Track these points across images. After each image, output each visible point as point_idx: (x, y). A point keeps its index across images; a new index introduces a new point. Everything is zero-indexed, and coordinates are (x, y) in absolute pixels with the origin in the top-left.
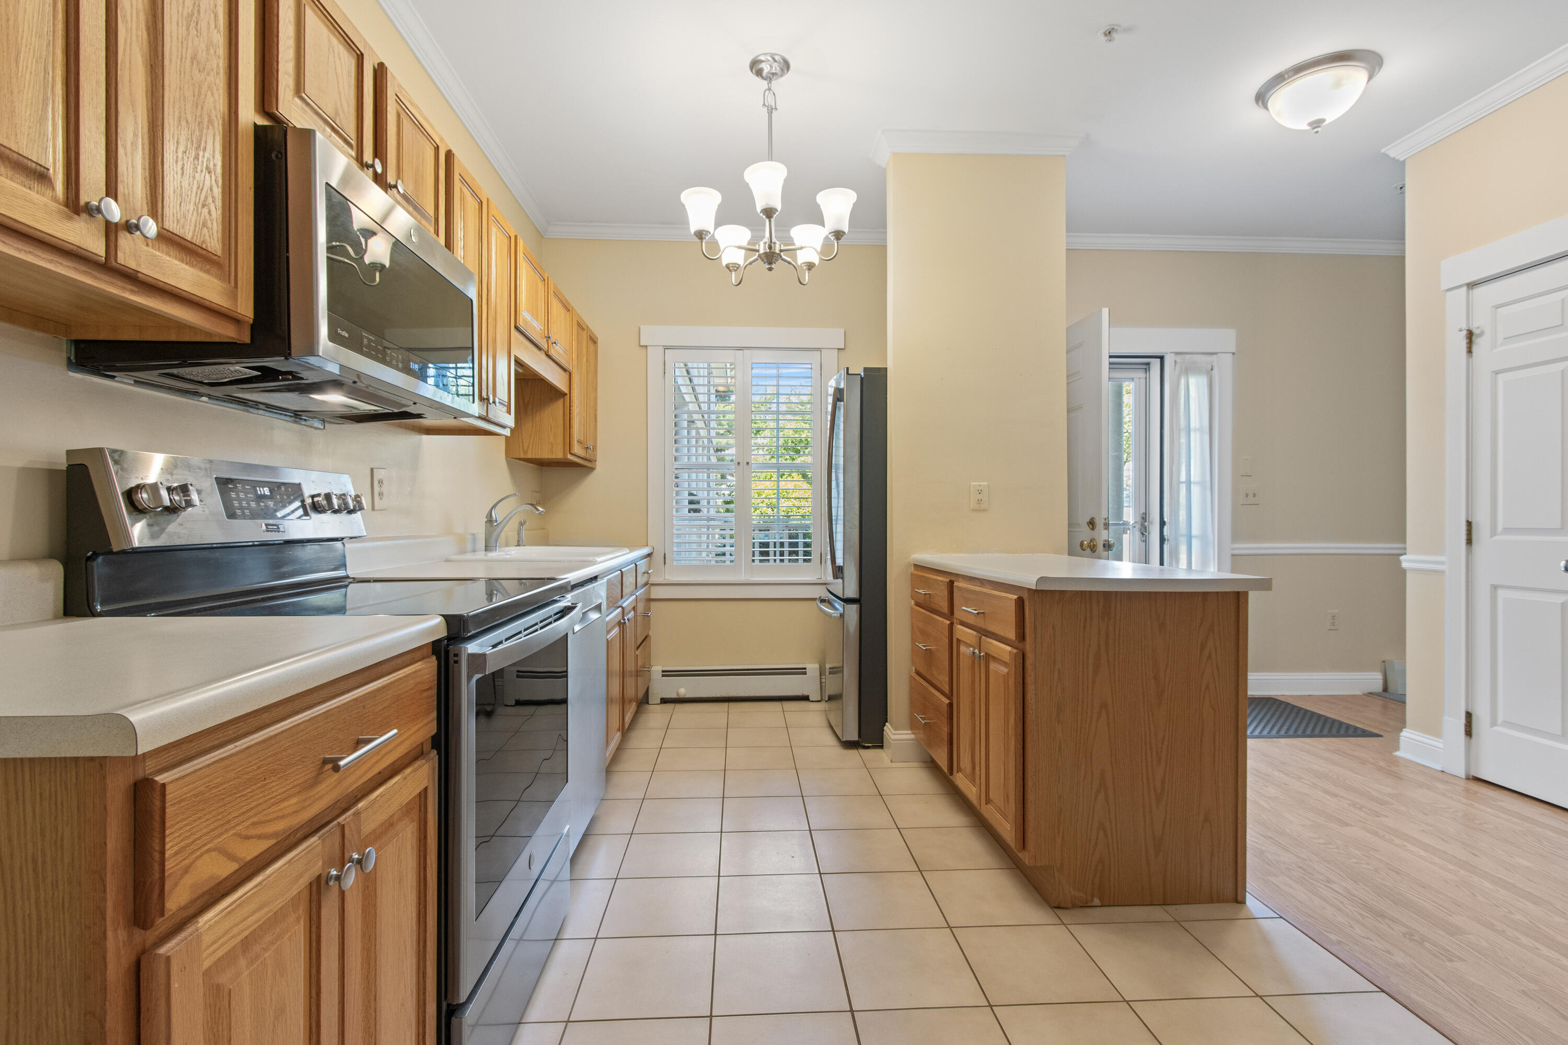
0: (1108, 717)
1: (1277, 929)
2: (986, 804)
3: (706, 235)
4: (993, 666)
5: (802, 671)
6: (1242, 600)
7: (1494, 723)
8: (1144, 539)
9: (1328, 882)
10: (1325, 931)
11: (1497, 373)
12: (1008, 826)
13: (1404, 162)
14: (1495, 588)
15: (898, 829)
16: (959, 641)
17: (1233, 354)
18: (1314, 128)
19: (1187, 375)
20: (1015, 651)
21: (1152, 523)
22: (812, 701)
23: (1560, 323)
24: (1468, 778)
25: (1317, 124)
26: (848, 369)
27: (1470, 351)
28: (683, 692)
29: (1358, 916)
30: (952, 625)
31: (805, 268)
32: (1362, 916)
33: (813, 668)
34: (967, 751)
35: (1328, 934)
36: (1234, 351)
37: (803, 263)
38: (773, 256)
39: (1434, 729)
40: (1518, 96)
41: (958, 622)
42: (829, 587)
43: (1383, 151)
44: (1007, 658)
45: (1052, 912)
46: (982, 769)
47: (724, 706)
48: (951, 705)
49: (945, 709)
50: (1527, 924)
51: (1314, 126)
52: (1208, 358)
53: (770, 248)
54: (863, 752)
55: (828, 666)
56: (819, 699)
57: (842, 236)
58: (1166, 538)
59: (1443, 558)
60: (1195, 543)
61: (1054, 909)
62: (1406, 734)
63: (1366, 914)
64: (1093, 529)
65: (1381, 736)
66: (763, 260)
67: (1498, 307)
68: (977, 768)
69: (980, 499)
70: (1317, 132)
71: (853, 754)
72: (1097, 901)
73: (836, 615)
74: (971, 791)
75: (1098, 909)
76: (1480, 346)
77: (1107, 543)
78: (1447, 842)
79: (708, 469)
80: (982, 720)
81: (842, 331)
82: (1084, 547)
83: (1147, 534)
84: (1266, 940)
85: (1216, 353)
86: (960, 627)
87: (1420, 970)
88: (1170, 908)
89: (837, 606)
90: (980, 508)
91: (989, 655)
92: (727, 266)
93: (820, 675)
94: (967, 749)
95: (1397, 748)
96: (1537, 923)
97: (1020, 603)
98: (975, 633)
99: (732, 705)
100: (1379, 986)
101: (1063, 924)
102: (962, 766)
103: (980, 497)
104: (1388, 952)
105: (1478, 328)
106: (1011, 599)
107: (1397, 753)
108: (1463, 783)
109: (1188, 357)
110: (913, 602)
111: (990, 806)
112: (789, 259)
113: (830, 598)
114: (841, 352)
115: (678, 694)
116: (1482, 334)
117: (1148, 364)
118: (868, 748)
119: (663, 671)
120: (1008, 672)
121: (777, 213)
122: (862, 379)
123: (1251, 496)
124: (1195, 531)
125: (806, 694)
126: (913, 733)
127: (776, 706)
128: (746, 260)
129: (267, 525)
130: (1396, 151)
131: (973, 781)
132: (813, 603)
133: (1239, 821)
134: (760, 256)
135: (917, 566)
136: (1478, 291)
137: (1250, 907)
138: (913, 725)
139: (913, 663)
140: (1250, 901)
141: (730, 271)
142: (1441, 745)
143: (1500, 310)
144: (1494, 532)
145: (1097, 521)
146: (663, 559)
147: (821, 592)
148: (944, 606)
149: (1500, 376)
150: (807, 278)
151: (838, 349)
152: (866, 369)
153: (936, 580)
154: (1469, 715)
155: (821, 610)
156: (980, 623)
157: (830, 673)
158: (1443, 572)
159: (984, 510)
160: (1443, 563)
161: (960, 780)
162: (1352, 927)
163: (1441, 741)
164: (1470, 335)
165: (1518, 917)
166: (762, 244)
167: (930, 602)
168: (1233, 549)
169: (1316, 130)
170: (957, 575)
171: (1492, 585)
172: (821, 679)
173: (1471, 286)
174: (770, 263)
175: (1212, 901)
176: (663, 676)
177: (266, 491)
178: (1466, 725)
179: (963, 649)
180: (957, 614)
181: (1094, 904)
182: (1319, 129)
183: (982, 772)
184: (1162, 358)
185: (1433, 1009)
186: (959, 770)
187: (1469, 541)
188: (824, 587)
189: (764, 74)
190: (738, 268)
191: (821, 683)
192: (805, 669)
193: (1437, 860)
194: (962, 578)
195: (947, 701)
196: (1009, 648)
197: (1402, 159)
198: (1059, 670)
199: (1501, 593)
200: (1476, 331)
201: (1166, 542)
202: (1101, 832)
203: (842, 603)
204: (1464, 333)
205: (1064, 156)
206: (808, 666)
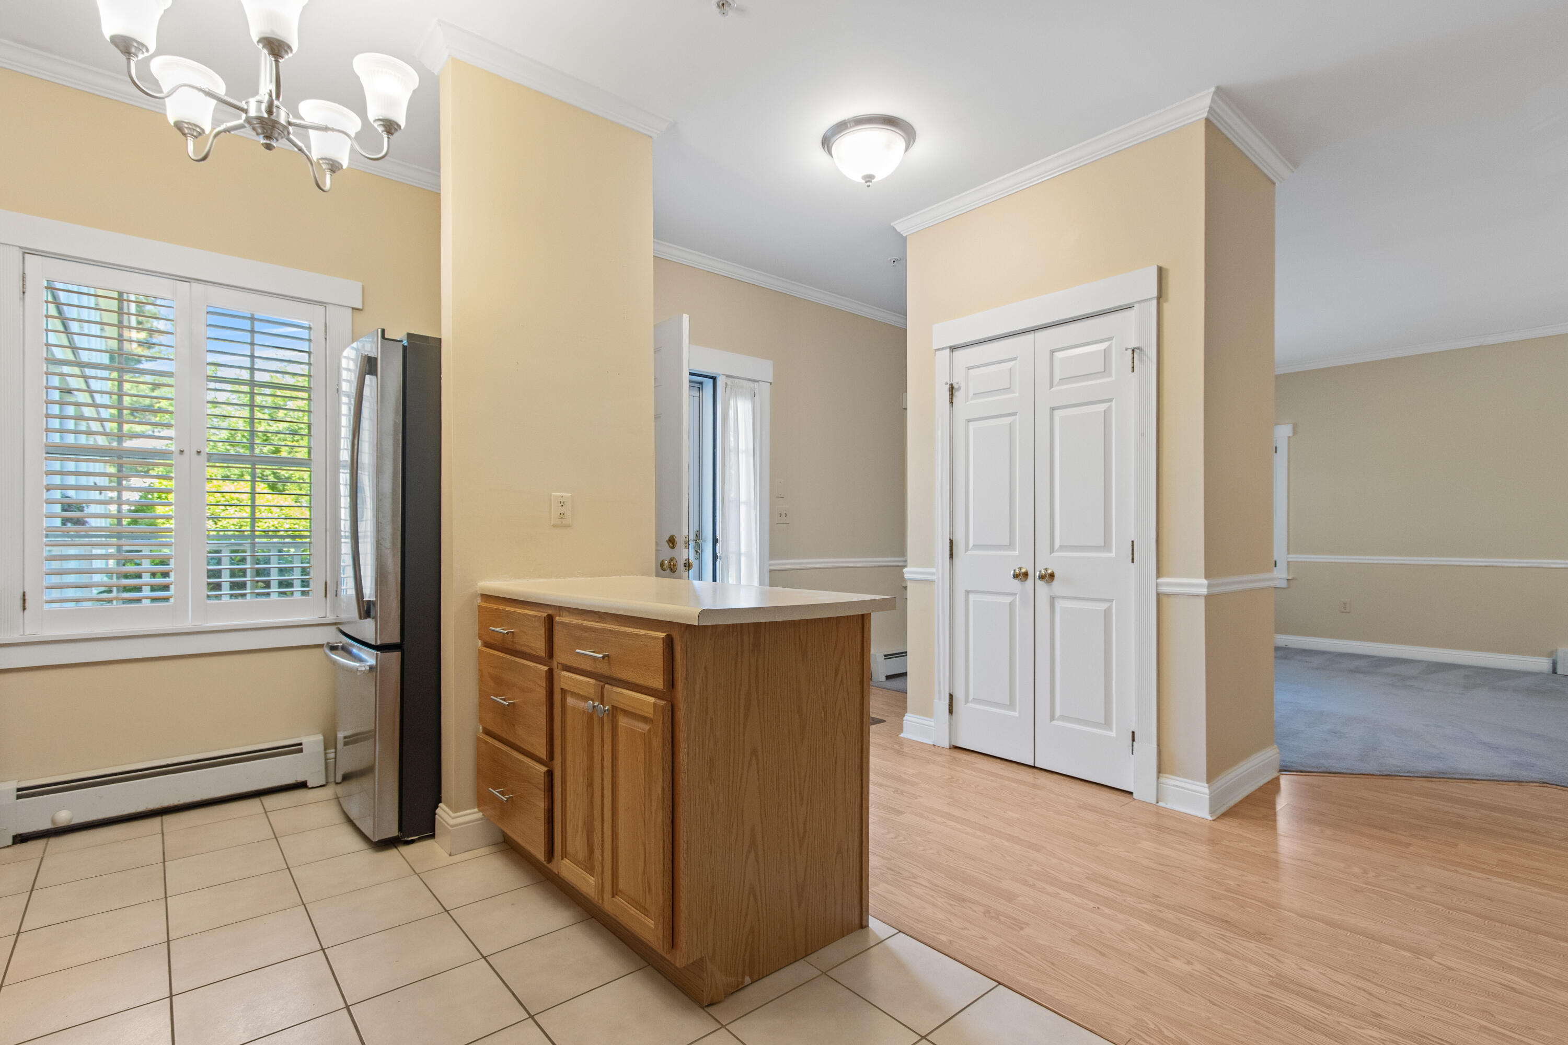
0: (757, 764)
1: (902, 945)
2: (613, 897)
3: (138, 49)
4: (623, 722)
5: (297, 748)
6: (866, 621)
7: (967, 701)
8: (697, 556)
9: (914, 877)
10: (935, 933)
11: (969, 421)
12: (651, 923)
13: (906, 237)
14: (968, 592)
15: (484, 958)
16: (564, 692)
17: (771, 383)
18: (866, 182)
19: (736, 398)
20: (663, 703)
21: (705, 541)
22: (313, 788)
23: (1009, 387)
24: (950, 748)
25: (869, 178)
26: (383, 331)
27: (951, 402)
28: (64, 817)
29: (949, 907)
30: (550, 674)
31: (324, 167)
32: (951, 905)
33: (313, 741)
34: (580, 833)
35: (938, 936)
36: (771, 381)
37: (322, 159)
38: (274, 127)
39: (927, 712)
40: (989, 201)
41: (560, 666)
42: (342, 627)
43: (892, 224)
44: (649, 712)
45: (704, 1013)
46: (606, 854)
47: (154, 824)
48: (550, 774)
49: (541, 780)
50: (1042, 872)
51: (867, 180)
52: (751, 384)
53: (270, 112)
54: (406, 850)
55: (341, 735)
56: (324, 783)
57: (396, 130)
58: (718, 555)
59: (933, 570)
60: (743, 559)
61: (706, 1009)
62: (908, 717)
63: (953, 903)
64: (673, 547)
65: (884, 721)
66: (254, 129)
67: (969, 368)
68: (597, 853)
69: (562, 513)
70: (869, 186)
71: (391, 855)
73: (363, 669)
74: (587, 883)
75: (750, 989)
76: (958, 396)
77: (687, 562)
78: (966, 810)
79: (120, 457)
80: (606, 792)
81: (360, 284)
82: (665, 567)
83: (700, 551)
84: (898, 964)
85: (758, 381)
86: (565, 673)
87: (1010, 948)
88: (812, 958)
89: (364, 656)
90: (562, 525)
91: (616, 708)
92: (179, 126)
93: (325, 749)
94: (580, 829)
95: (901, 730)
96: (1047, 870)
97: (669, 643)
98: (592, 681)
99: (169, 819)
100: (996, 979)
101: (723, 1026)
102: (570, 849)
103: (562, 510)
104: (983, 938)
105: (957, 383)
106: (656, 638)
107: (902, 735)
108: (948, 752)
109: (737, 380)
110: (480, 643)
111: (619, 900)
112: (300, 144)
113: (344, 642)
114: (357, 313)
115: (53, 822)
116: (959, 388)
117: (701, 383)
118: (413, 842)
119: (19, 790)
120: (650, 730)
121: (290, 55)
122: (405, 348)
123: (783, 515)
124: (743, 550)
125: (301, 779)
126: (480, 811)
127: (253, 805)
128: (216, 122)
130: (902, 227)
131: (590, 870)
132: (318, 651)
133: (864, 844)
134: (248, 120)
135: (486, 597)
136: (958, 354)
137: (872, 928)
138: (482, 800)
139: (481, 720)
140: (874, 924)
141: (184, 134)
142: (932, 724)
143: (971, 371)
144: (967, 549)
145: (677, 539)
146: (20, 602)
147: (330, 636)
148: (538, 646)
149: (971, 424)
150: (328, 182)
151: (353, 309)
152: (410, 336)
153: (524, 615)
154: (951, 696)
155: (334, 662)
156: (603, 669)
157: (346, 744)
158: (933, 581)
159: (568, 526)
160: (933, 574)
161: (567, 869)
162: (950, 921)
163: (933, 720)
164: (952, 389)
165: (1035, 867)
166: (253, 102)
167: (513, 642)
168: (770, 565)
169: (868, 184)
170: (559, 608)
171: (966, 591)
172: (326, 754)
173: (953, 349)
174: (268, 137)
175: (843, 936)
176: (19, 797)
178: (949, 705)
179: (570, 701)
180: (561, 656)
181: (746, 983)
182: (871, 184)
183: (606, 857)
184: (714, 379)
185: (1037, 986)
186: (564, 855)
187: (951, 556)
188: (334, 628)
190: (200, 134)
191: (326, 759)
192: (301, 744)
193: (969, 830)
194: (569, 612)
195: (544, 769)
196: (652, 700)
197: (904, 235)
198: (711, 719)
199: (972, 597)
200: (955, 386)
201: (718, 560)
202: (752, 899)
203: (375, 652)
204: (948, 386)
205: (651, 137)
206: (303, 740)
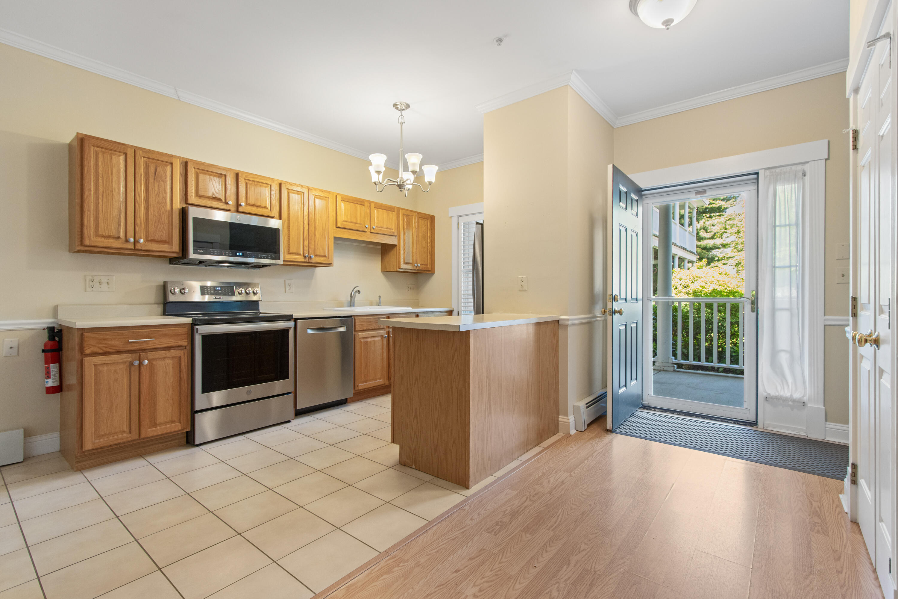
0: (418, 385)
17: (826, 159)
52: (799, 167)
69: (522, 285)
72: (414, 466)
75: (414, 470)
85: (808, 162)
90: (523, 290)
109: (779, 169)
129: (215, 297)
168: (825, 320)
177: (219, 289)
184: (756, 174)
189: (399, 109)
205: (567, 85)
